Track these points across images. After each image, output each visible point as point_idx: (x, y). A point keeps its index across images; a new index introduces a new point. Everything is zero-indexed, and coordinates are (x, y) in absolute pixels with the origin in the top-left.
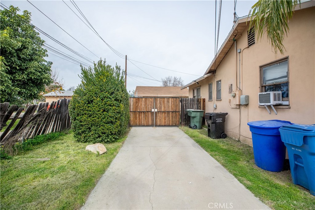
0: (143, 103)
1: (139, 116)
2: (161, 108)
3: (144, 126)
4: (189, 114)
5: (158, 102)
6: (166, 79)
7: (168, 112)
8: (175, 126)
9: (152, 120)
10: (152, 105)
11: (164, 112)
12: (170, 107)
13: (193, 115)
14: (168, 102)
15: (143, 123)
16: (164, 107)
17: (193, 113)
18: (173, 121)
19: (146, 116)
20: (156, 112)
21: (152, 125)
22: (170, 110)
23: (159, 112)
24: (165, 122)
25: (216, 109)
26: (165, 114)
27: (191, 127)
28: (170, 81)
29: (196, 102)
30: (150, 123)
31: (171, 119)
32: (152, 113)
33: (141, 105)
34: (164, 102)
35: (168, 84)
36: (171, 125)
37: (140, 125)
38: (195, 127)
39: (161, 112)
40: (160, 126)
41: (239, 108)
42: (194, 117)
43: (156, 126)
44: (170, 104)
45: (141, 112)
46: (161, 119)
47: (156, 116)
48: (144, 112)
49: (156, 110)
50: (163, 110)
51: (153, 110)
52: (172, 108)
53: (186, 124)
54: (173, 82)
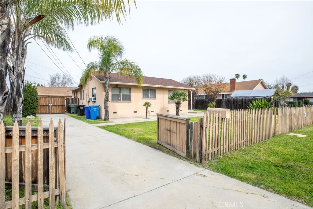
0: (43, 101)
1: (41, 108)
2: (54, 103)
3: (44, 114)
4: (70, 107)
5: (53, 100)
6: (54, 76)
7: (59, 106)
8: (63, 113)
9: (49, 110)
10: (49, 102)
11: (56, 106)
12: (60, 103)
13: (72, 107)
14: (59, 100)
15: (43, 112)
16: (56, 103)
17: (72, 106)
18: (61, 111)
19: (45, 108)
20: (51, 106)
21: (49, 113)
22: (60, 104)
23: (53, 106)
24: (57, 111)
25: (83, 103)
26: (57, 107)
27: (71, 113)
28: (59, 78)
29: (74, 100)
30: (48, 112)
31: (60, 109)
32: (49, 106)
33: (42, 101)
34: (56, 100)
35: (57, 81)
36: (60, 113)
37: (41, 113)
38: (73, 113)
39: (54, 105)
40: (54, 113)
41: (88, 103)
42: (72, 108)
43: (51, 113)
44: (60, 101)
45: (42, 106)
46: (54, 109)
47: (51, 108)
48: (44, 106)
49: (51, 105)
50: (55, 104)
51: (49, 105)
52: (61, 104)
53: (68, 112)
54: (62, 79)
